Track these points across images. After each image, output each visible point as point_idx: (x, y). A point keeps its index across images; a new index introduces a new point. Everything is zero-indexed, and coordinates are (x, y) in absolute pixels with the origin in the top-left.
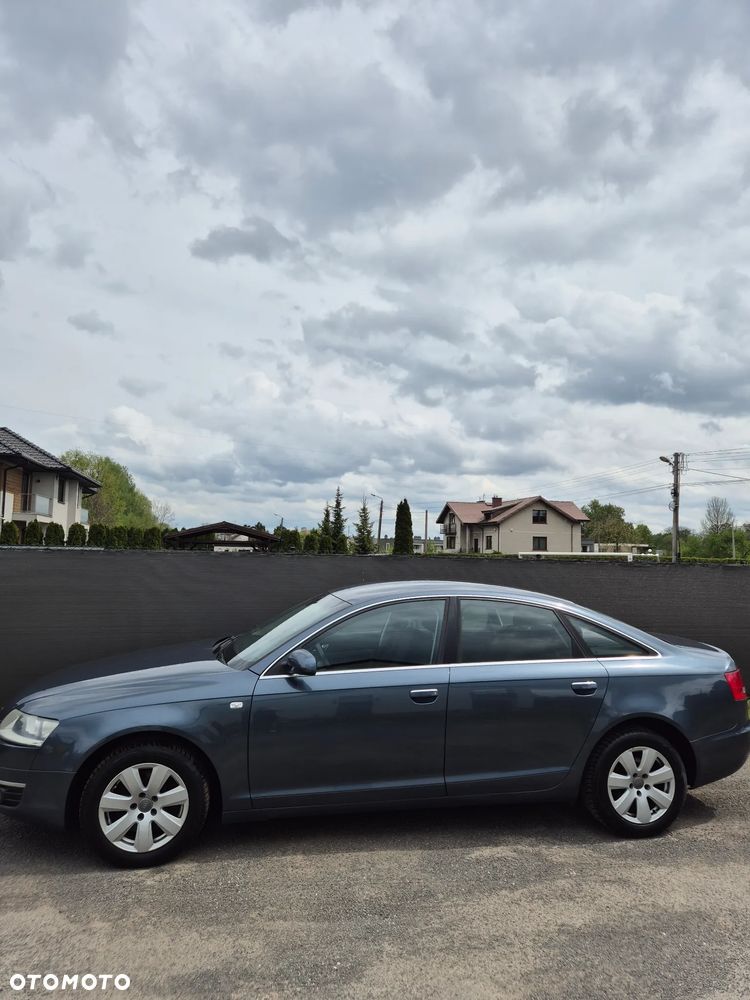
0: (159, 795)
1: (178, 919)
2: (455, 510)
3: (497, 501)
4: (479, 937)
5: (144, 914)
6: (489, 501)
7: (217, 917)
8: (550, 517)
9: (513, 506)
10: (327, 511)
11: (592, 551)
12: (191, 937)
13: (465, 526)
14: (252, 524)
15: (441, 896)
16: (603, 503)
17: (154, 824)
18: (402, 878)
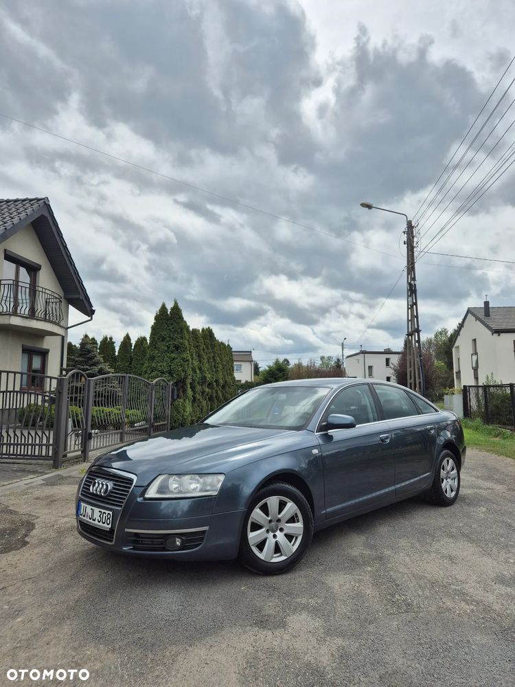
0: (279, 516)
17: (286, 535)
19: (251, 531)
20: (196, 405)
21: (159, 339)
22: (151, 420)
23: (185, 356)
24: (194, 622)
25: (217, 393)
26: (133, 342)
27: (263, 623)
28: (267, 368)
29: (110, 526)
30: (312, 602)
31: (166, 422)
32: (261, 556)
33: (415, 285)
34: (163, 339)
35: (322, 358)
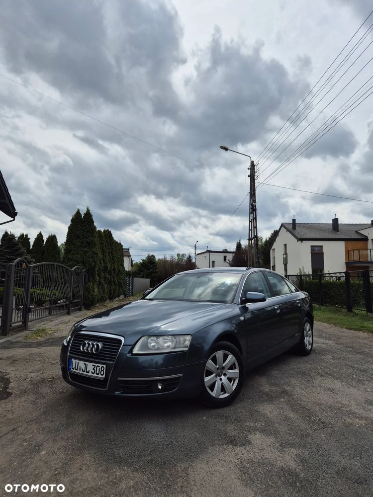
17: (228, 378)
19: (206, 377)
20: (100, 287)
21: (74, 237)
22: (70, 299)
23: (95, 250)
24: (183, 444)
25: (114, 278)
26: (45, 239)
27: (232, 442)
28: (141, 261)
29: (104, 376)
30: (258, 425)
31: (80, 300)
32: (213, 394)
33: (255, 205)
34: (78, 237)
35: (178, 255)
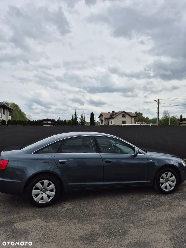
1: (74, 220)
2: (103, 115)
3: (113, 112)
4: (153, 221)
5: (65, 219)
6: (111, 112)
7: (84, 219)
8: (126, 116)
9: (118, 113)
10: (73, 115)
11: (136, 124)
12: (79, 225)
13: (105, 118)
14: (52, 119)
15: (138, 211)
16: (138, 112)
18: (126, 207)
